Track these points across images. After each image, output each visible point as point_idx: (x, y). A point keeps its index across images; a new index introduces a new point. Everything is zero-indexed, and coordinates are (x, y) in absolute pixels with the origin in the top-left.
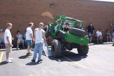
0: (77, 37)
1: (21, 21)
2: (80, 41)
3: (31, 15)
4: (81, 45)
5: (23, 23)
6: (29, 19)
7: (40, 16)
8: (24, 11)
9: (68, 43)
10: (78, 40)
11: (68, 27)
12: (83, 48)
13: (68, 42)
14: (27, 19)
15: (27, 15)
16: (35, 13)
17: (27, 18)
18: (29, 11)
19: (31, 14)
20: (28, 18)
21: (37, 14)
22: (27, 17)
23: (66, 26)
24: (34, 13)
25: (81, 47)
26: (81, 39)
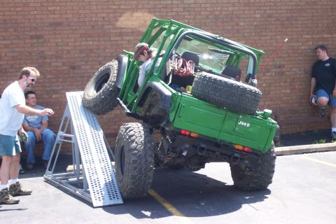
0: (224, 112)
1: (8, 54)
2: (237, 129)
3: (51, 25)
4: (240, 148)
5: (17, 62)
6: (41, 40)
7: (93, 27)
8: (18, 9)
9: (185, 135)
10: (229, 125)
11: (190, 68)
12: (247, 162)
13: (183, 132)
14: (35, 41)
15: (34, 25)
16: (68, 16)
17: (32, 37)
18: (42, 6)
19: (52, 21)
20: (38, 37)
21: (75, 20)
22: (33, 33)
23: (183, 67)
24: (64, 16)
25: (236, 155)
26: (241, 123)
